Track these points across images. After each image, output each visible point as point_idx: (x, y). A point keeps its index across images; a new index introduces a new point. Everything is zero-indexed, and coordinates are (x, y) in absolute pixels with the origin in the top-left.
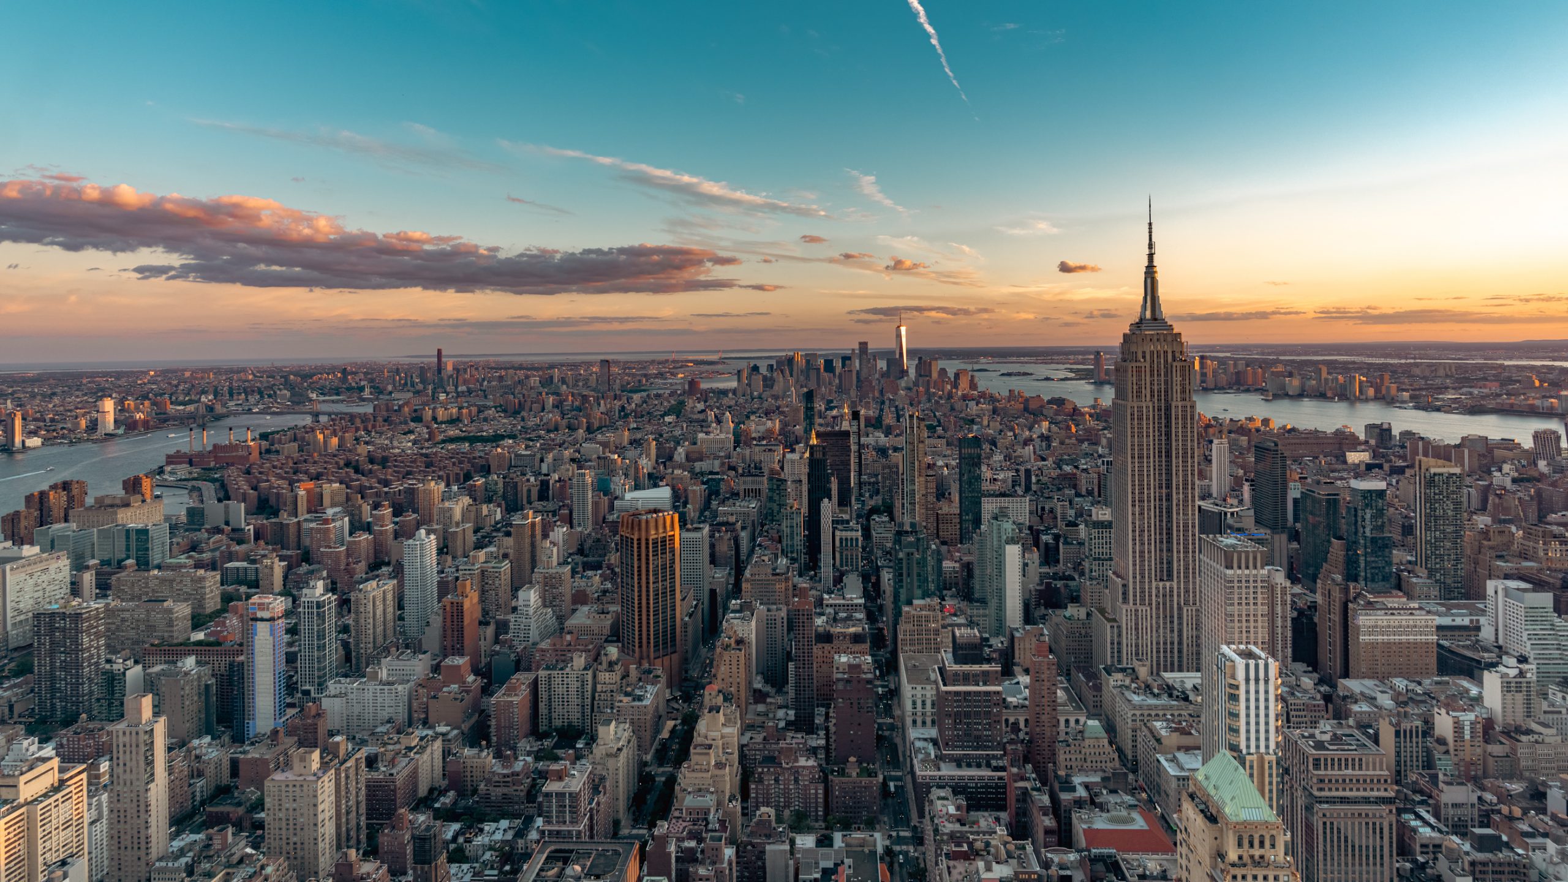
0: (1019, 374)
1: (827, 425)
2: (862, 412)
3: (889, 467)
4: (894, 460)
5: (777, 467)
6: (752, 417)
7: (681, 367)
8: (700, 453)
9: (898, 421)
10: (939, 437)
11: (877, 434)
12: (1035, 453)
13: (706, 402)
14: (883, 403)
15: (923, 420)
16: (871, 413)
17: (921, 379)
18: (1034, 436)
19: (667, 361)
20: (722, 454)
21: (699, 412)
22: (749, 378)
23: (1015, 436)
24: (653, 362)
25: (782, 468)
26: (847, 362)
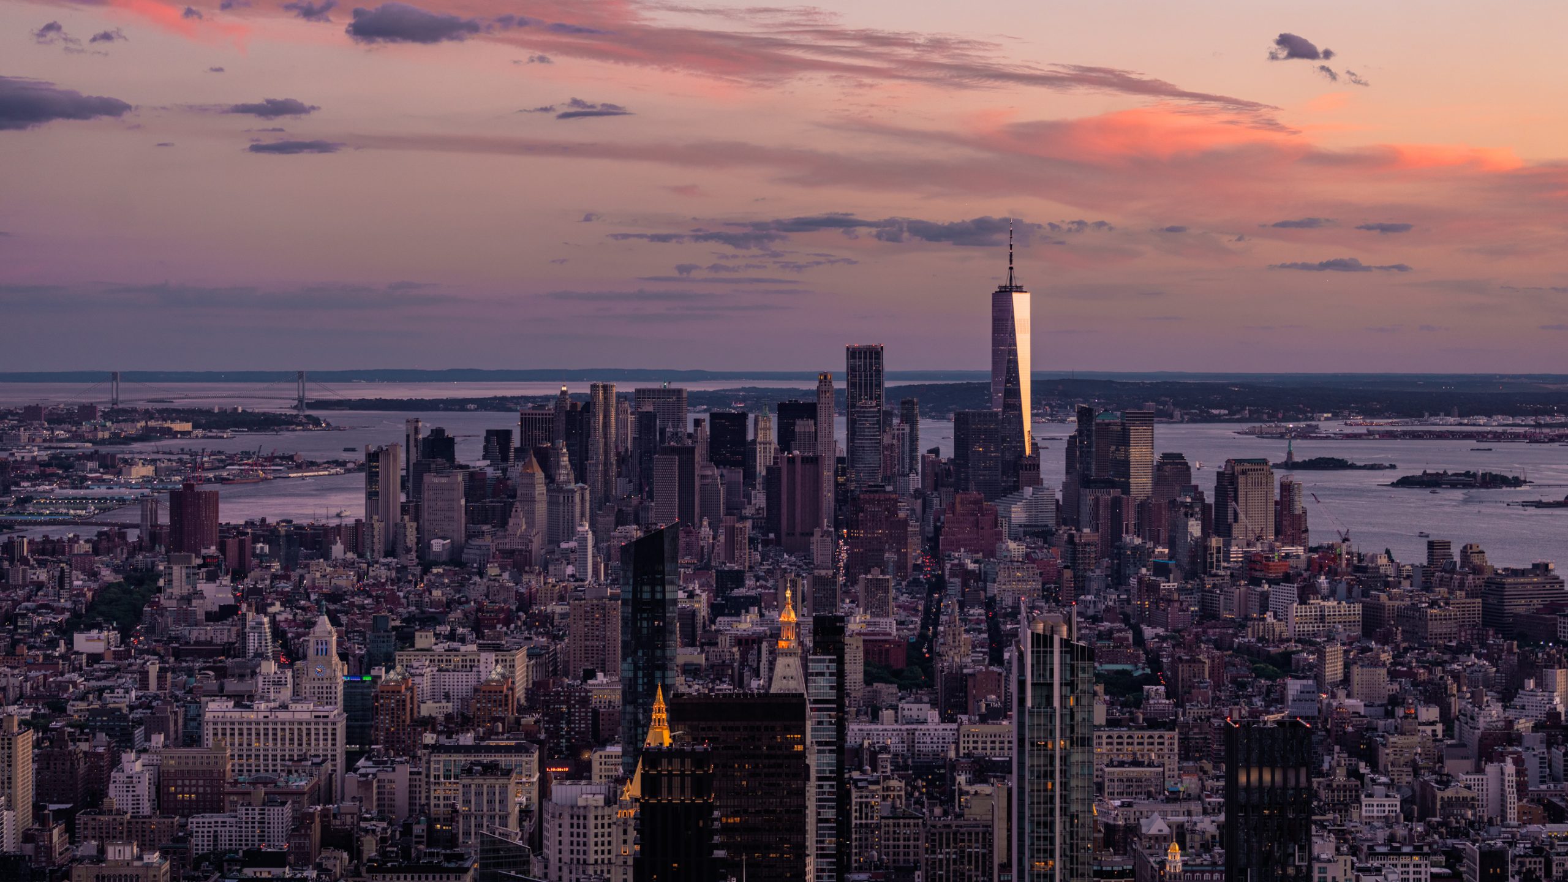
0: (1466, 481)
1: (717, 671)
2: (857, 622)
3: (956, 837)
4: (976, 811)
5: (514, 833)
6: (424, 639)
7: (145, 436)
8: (213, 777)
9: (996, 658)
10: (1153, 724)
11: (911, 709)
12: (1522, 789)
13: (238, 575)
14: (939, 585)
15: (1090, 654)
16: (889, 626)
17: (1088, 497)
18: (1523, 725)
19: (87, 411)
20: (301, 783)
21: (210, 617)
22: (413, 482)
23: (1446, 718)
24: (31, 414)
25: (536, 841)
26: (802, 426)
